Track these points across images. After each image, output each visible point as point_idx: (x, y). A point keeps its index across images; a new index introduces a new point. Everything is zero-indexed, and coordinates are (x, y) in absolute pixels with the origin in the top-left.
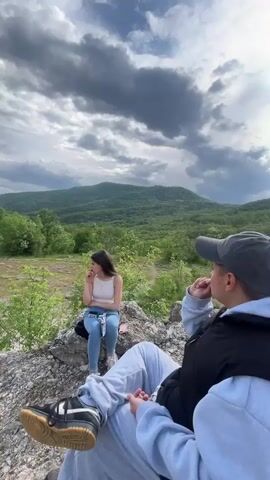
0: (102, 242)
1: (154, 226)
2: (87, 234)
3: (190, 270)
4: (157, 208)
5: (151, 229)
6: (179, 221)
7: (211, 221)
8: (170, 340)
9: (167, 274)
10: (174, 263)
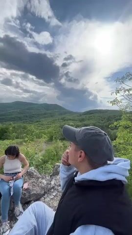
0: (16, 133)
1: (44, 123)
2: (7, 129)
3: (62, 143)
4: (45, 114)
5: (42, 124)
6: (56, 120)
8: (53, 187)
9: (51, 147)
10: (54, 141)
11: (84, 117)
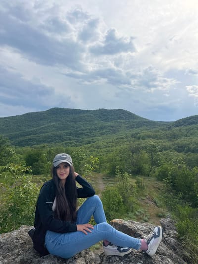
1: (101, 143)
2: (38, 155)
4: (102, 128)
5: (98, 147)
6: (122, 138)
7: (149, 137)
9: (113, 187)
10: (118, 176)
11: (176, 130)
